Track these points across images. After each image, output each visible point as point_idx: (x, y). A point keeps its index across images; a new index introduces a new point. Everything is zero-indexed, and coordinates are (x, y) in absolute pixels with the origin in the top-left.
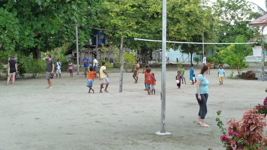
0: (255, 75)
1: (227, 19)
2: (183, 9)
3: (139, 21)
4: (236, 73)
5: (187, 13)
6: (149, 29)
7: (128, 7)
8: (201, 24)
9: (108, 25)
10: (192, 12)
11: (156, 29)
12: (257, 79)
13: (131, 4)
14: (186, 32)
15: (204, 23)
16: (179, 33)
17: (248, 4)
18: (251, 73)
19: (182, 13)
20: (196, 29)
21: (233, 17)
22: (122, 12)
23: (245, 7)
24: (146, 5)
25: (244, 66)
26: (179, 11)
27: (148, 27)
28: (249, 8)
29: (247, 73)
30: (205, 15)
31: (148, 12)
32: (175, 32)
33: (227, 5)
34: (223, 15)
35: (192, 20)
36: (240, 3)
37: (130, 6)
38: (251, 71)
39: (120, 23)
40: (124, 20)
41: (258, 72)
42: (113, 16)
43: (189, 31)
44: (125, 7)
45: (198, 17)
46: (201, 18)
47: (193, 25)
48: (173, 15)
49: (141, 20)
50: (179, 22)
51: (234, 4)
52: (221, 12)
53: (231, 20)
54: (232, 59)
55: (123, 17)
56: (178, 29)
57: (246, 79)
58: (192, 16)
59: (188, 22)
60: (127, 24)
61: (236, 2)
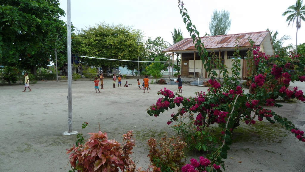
0: (165, 81)
1: (153, 51)
2: (126, 43)
3: (100, 49)
4: (155, 81)
5: (129, 45)
6: (106, 54)
7: (93, 40)
8: (137, 52)
9: (80, 51)
10: (132, 45)
11: (110, 55)
12: (166, 84)
13: (95, 39)
14: (128, 57)
15: (139, 52)
16: (124, 57)
17: (165, 43)
18: (163, 81)
19: (126, 45)
20: (134, 55)
21: (157, 50)
22: (89, 44)
23: (163, 44)
24: (104, 40)
25: (159, 76)
26: (124, 44)
27: (105, 53)
28: (165, 45)
29: (161, 80)
30: (139, 47)
31: (105, 44)
32: (121, 56)
33: (154, 43)
34: (151, 49)
35: (132, 50)
36: (160, 42)
37: (94, 40)
38: (163, 79)
39: (87, 50)
40: (91, 48)
41: (167, 80)
42: (83, 46)
43: (130, 56)
44: (91, 40)
45: (135, 48)
46: (137, 49)
47: (132, 52)
48: (121, 47)
49: (101, 49)
50: (124, 50)
51: (157, 42)
52: (150, 47)
53: (156, 52)
54: (152, 72)
55: (90, 47)
56: (123, 55)
57: (160, 84)
58: (132, 47)
59: (130, 51)
60: (92, 51)
61: (158, 42)
